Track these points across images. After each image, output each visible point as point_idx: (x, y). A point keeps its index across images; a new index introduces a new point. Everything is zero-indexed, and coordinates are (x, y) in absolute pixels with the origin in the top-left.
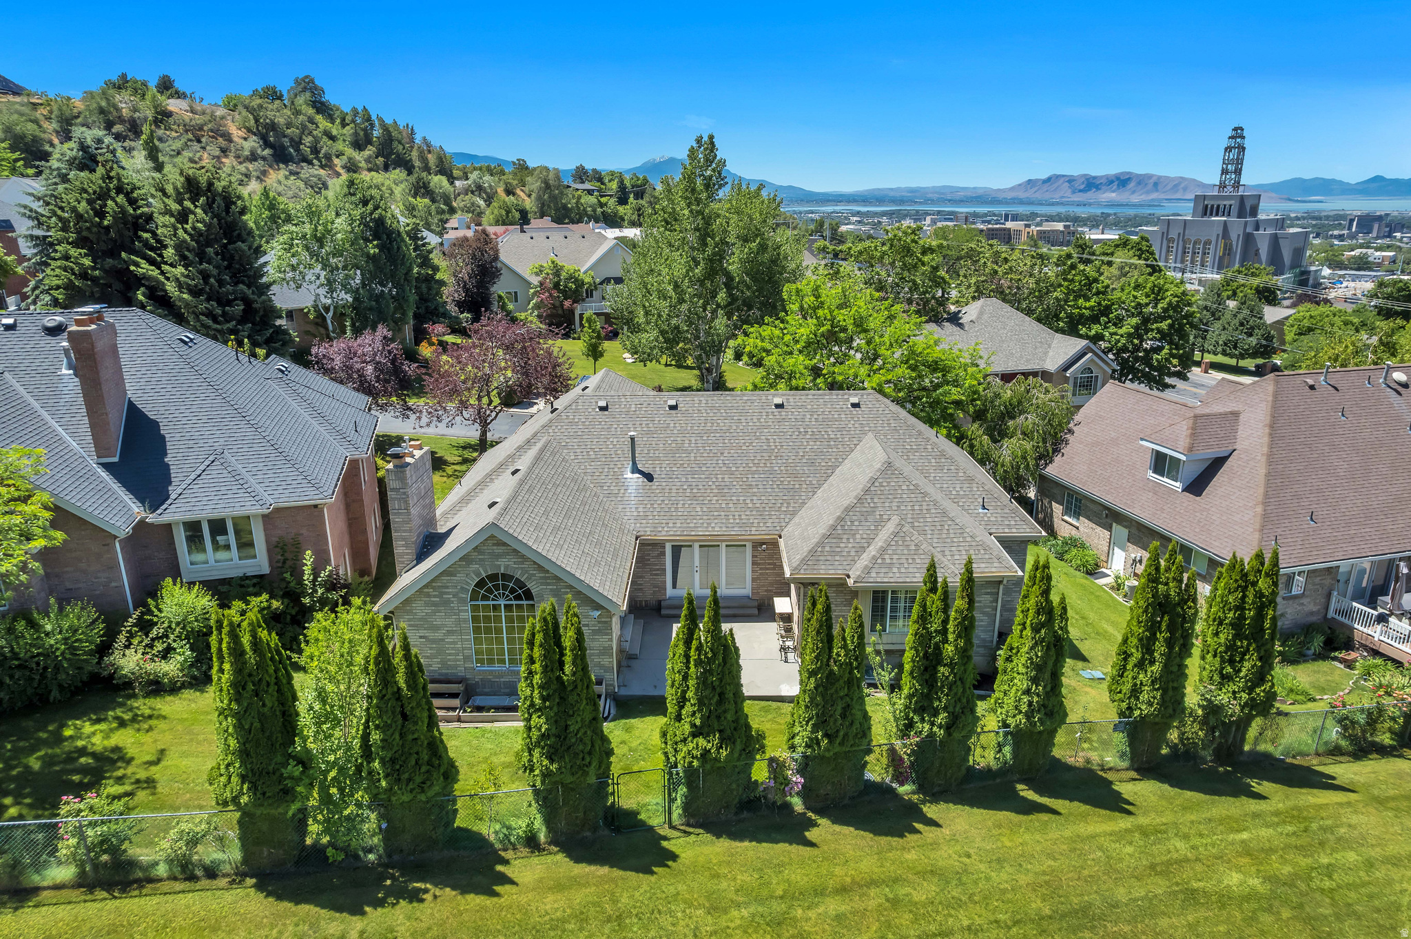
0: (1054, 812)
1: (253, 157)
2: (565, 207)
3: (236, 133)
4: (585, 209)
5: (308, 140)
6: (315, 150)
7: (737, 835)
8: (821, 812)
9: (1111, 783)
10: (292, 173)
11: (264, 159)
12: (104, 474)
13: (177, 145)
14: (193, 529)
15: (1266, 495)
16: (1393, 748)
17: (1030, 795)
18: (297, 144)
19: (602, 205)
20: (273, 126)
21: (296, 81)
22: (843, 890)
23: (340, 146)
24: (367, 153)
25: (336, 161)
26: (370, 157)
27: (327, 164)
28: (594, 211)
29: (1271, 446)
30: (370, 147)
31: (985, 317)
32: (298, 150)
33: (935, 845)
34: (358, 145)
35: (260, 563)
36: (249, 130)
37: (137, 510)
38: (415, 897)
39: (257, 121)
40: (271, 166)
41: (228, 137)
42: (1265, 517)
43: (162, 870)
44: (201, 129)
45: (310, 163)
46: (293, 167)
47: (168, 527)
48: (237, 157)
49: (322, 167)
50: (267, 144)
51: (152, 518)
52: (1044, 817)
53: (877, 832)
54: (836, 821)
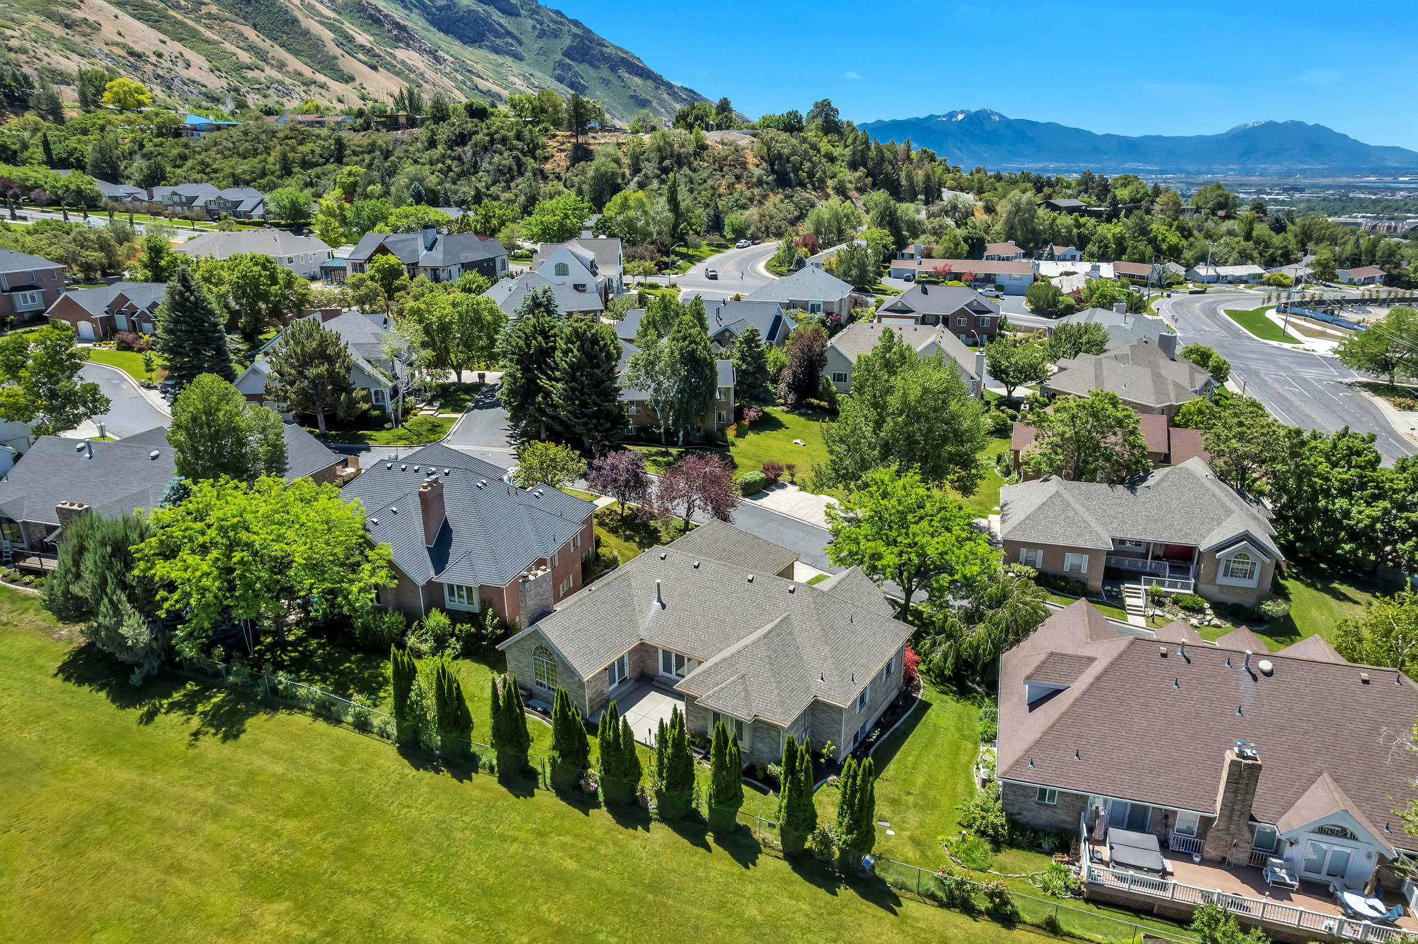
0: (709, 850)
1: (760, 183)
2: (1034, 231)
3: (751, 160)
4: (1059, 231)
5: (807, 165)
6: (811, 175)
7: (563, 799)
8: (607, 804)
9: (760, 852)
10: (786, 197)
11: (767, 183)
12: (426, 552)
13: (705, 174)
14: (451, 587)
15: (1052, 727)
16: (980, 912)
17: (710, 838)
18: (796, 169)
19: (1078, 226)
20: (780, 156)
21: (816, 105)
22: (577, 836)
23: (836, 168)
24: (858, 174)
25: (830, 183)
26: (860, 177)
27: (820, 186)
28: (1069, 231)
29: (1084, 694)
30: (862, 168)
31: (1165, 485)
32: (797, 175)
33: (635, 838)
34: (853, 166)
35: (476, 608)
36: (762, 158)
37: (432, 572)
38: (437, 771)
39: (769, 149)
40: (772, 190)
41: (744, 165)
42: (1038, 743)
43: (376, 730)
44: (725, 158)
45: (803, 186)
46: (788, 191)
47: (441, 585)
48: (747, 183)
49: (815, 189)
50: (773, 171)
51: (435, 579)
52: (702, 850)
53: (618, 822)
54: (609, 811)
